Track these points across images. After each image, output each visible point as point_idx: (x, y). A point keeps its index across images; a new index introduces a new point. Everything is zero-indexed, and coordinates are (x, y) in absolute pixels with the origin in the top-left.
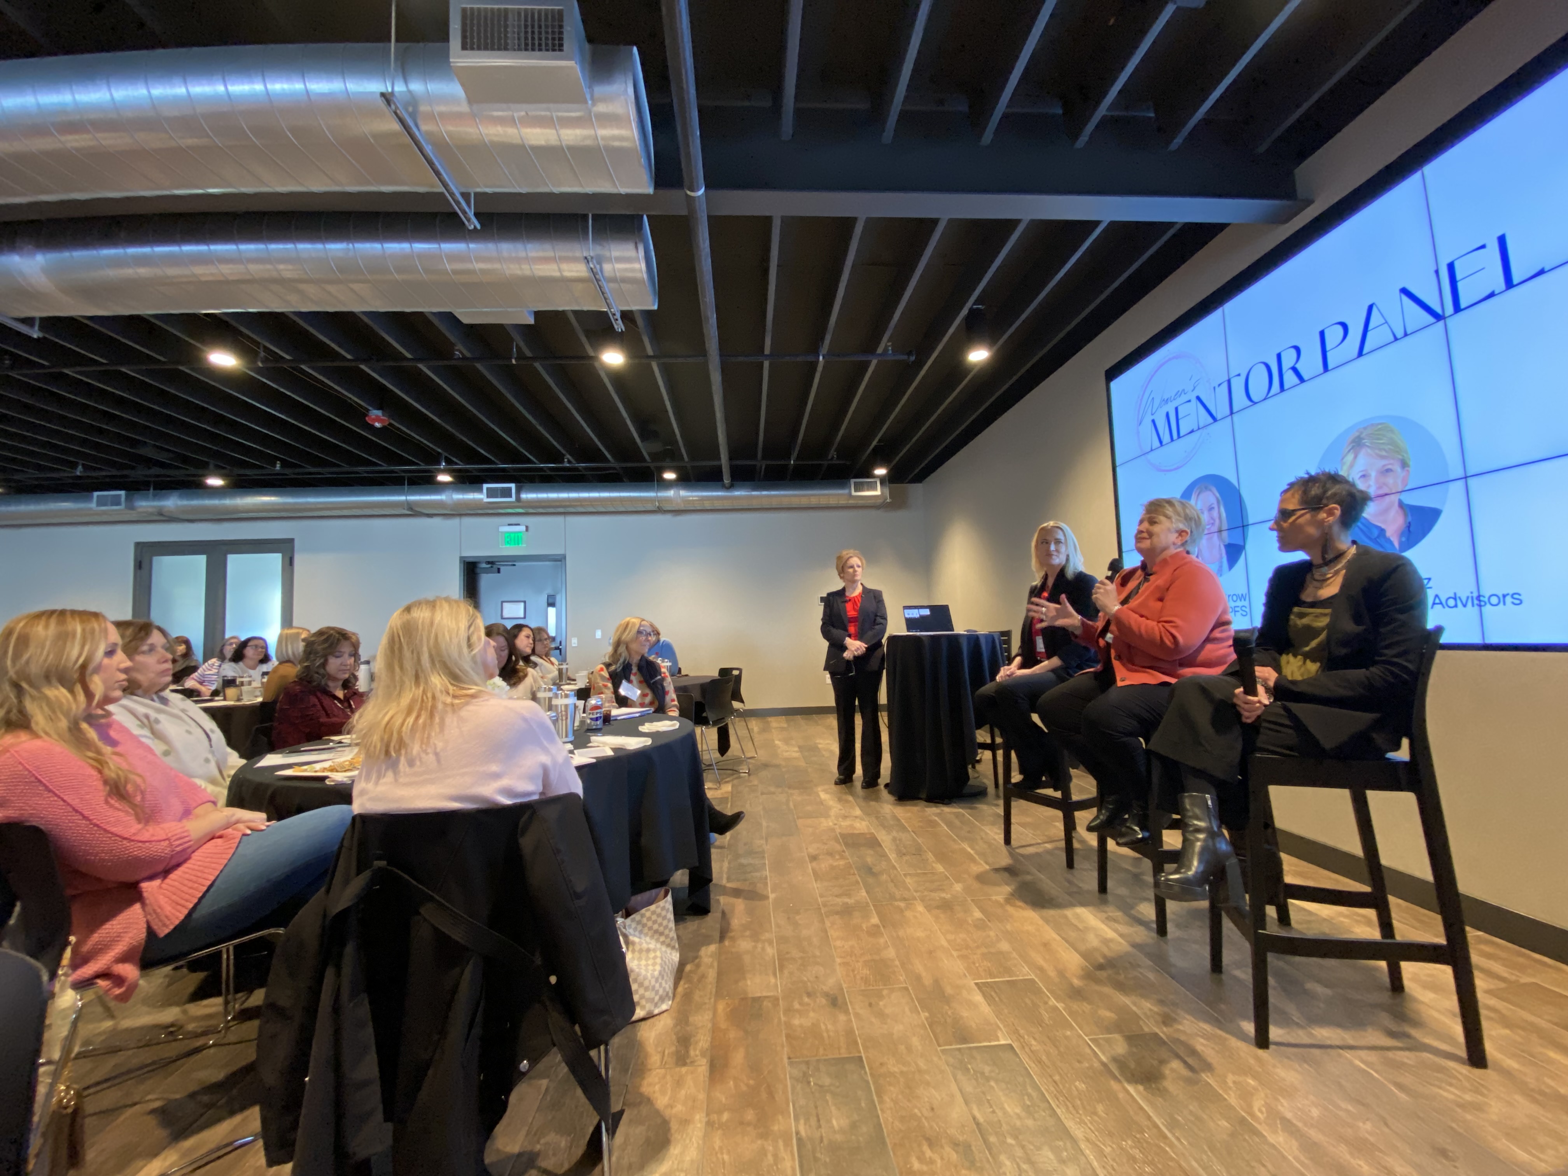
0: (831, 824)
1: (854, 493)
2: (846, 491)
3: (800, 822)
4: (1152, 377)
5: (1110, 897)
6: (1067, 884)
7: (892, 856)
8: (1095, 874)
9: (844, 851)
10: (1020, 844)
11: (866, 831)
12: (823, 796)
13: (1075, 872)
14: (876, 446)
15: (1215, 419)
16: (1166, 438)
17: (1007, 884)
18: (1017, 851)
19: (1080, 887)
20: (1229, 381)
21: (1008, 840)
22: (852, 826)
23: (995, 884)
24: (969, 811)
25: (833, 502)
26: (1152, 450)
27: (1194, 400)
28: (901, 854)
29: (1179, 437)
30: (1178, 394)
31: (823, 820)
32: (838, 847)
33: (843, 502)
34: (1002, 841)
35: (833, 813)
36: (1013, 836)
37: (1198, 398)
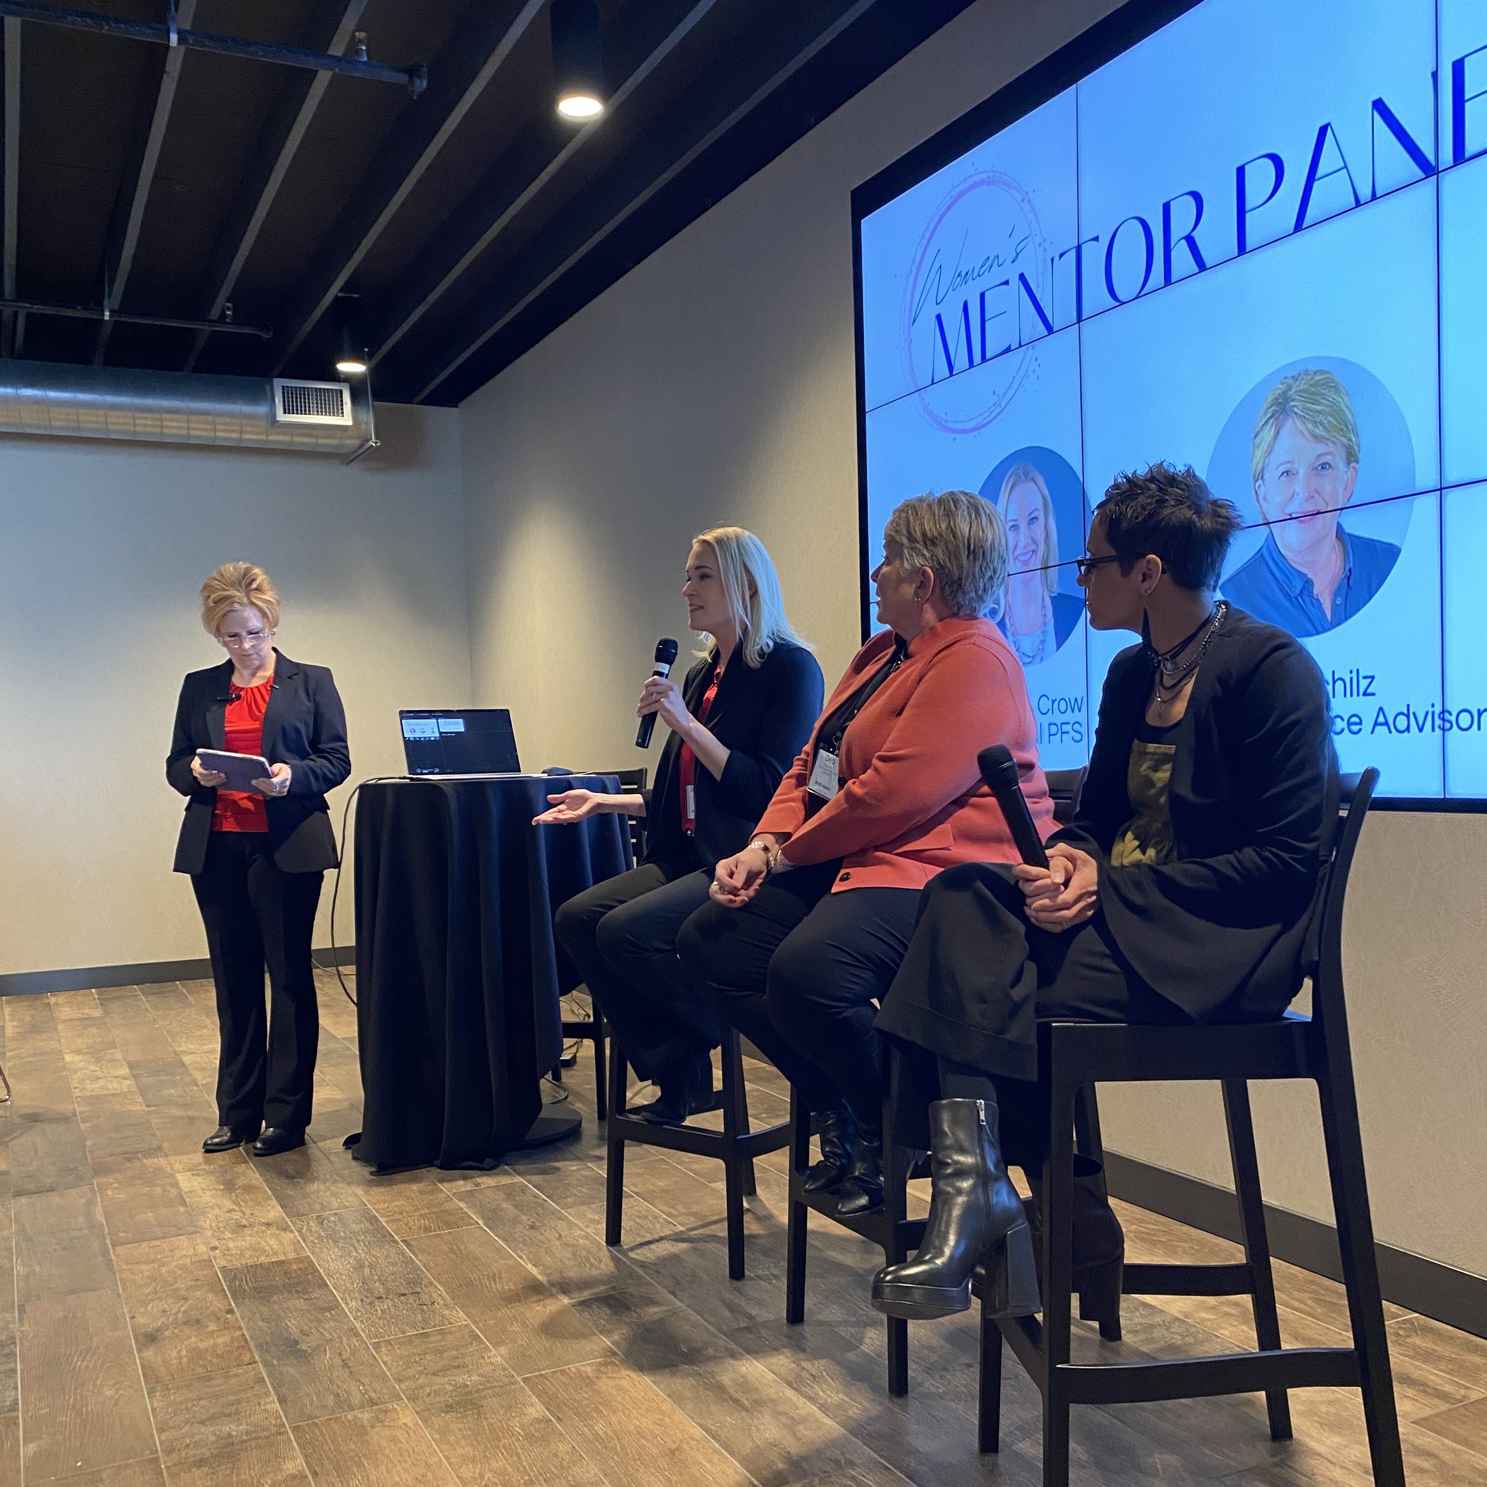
0: (202, 1248)
1: (282, 417)
2: (261, 410)
3: (118, 1255)
4: (941, 218)
5: (807, 1329)
6: (727, 1314)
7: (350, 1306)
8: (783, 1284)
9: (230, 1311)
10: (639, 1240)
11: (292, 1255)
12: (186, 1182)
13: (746, 1285)
14: (337, 298)
15: (1050, 330)
16: (961, 360)
17: (605, 1332)
18: (632, 1255)
19: (751, 1318)
20: (1079, 249)
21: (613, 1236)
22: (254, 1248)
23: (580, 1336)
24: (536, 1178)
25: (225, 433)
26: (933, 383)
27: (1015, 281)
28: (372, 1298)
29: (984, 359)
30: (989, 264)
31: (182, 1241)
32: (217, 1304)
33: (251, 437)
34: (602, 1240)
35: (207, 1222)
36: (625, 1224)
37: (1022, 277)
